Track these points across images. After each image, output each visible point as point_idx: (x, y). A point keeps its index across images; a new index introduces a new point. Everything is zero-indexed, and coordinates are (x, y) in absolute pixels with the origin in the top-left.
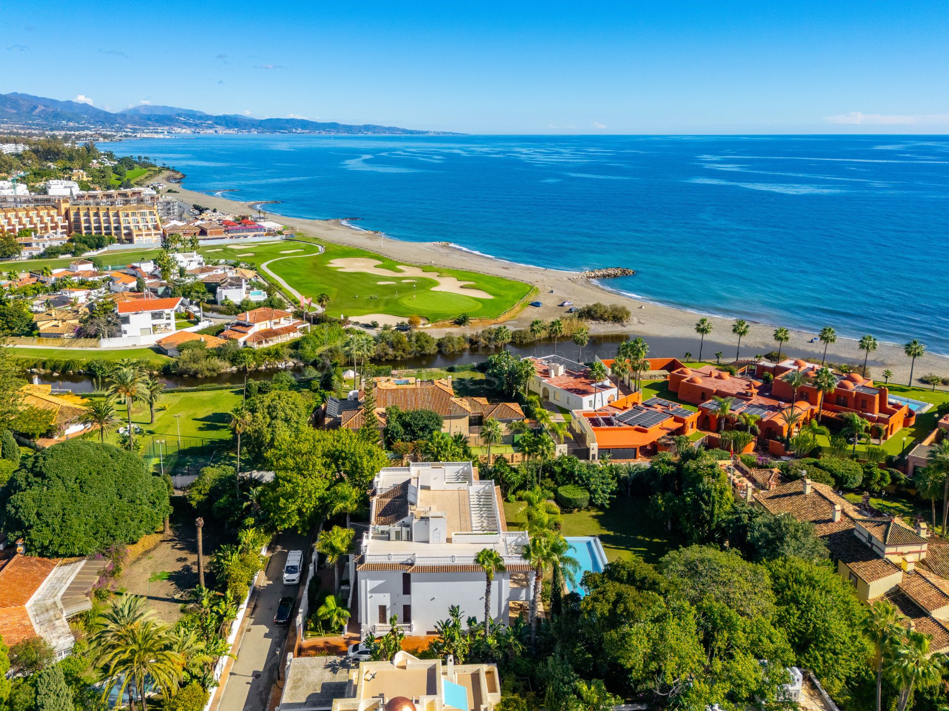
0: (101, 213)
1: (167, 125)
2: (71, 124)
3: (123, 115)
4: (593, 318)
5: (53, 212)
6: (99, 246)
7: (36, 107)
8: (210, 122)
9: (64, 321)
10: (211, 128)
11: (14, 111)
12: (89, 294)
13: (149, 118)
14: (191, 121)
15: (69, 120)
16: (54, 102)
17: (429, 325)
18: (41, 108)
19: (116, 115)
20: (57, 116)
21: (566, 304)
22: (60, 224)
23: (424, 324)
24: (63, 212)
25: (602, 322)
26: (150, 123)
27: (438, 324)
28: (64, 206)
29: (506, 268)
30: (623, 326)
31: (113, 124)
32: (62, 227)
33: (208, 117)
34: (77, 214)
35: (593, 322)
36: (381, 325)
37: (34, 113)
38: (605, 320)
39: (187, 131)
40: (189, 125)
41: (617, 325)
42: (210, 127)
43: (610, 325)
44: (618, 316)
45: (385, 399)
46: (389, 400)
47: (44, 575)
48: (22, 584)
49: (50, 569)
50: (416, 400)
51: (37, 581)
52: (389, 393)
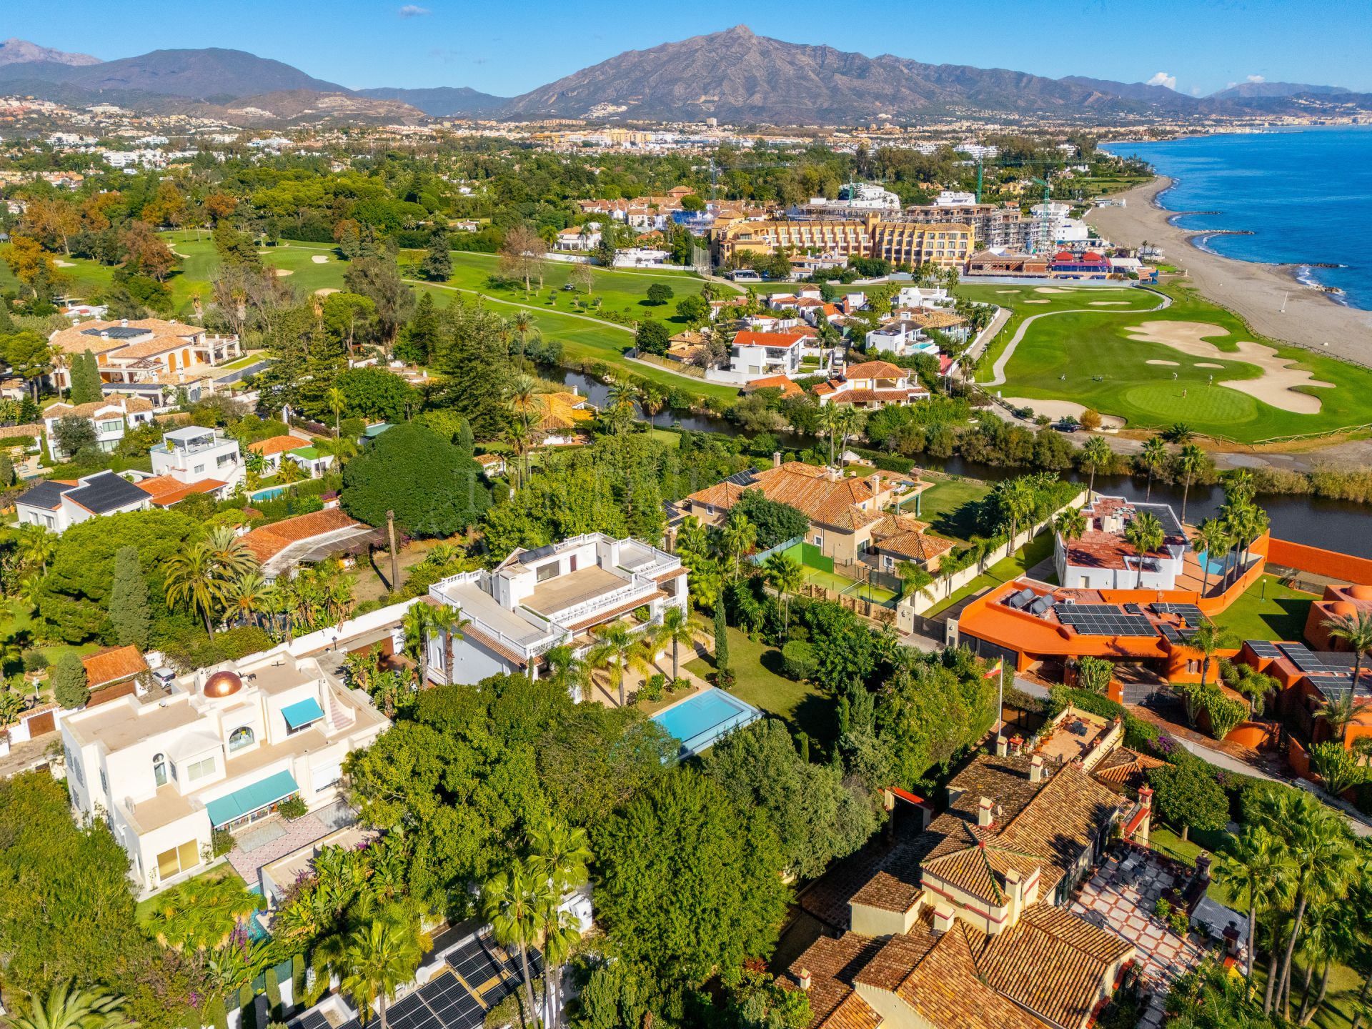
0: (915, 236)
1: (1274, 112)
2: (1131, 117)
3: (1210, 101)
5: (860, 229)
6: (879, 274)
7: (1090, 95)
8: (1350, 105)
9: (691, 344)
10: (1349, 114)
11: (1062, 102)
12: (776, 324)
13: (1248, 103)
14: (1317, 104)
15: (1131, 111)
16: (1118, 86)
17: (1115, 431)
18: (1097, 95)
19: (1200, 101)
20: (1115, 106)
22: (863, 244)
23: (1105, 428)
24: (870, 230)
26: (1247, 110)
27: (1131, 431)
28: (872, 221)
31: (1190, 114)
32: (865, 248)
33: (1349, 97)
34: (882, 234)
36: (1036, 415)
37: (1086, 104)
39: (1304, 122)
40: (1309, 110)
42: (1347, 113)
45: (779, 482)
46: (782, 485)
47: (333, 528)
48: (311, 528)
49: (343, 526)
50: (810, 494)
51: (323, 530)
52: (789, 477)
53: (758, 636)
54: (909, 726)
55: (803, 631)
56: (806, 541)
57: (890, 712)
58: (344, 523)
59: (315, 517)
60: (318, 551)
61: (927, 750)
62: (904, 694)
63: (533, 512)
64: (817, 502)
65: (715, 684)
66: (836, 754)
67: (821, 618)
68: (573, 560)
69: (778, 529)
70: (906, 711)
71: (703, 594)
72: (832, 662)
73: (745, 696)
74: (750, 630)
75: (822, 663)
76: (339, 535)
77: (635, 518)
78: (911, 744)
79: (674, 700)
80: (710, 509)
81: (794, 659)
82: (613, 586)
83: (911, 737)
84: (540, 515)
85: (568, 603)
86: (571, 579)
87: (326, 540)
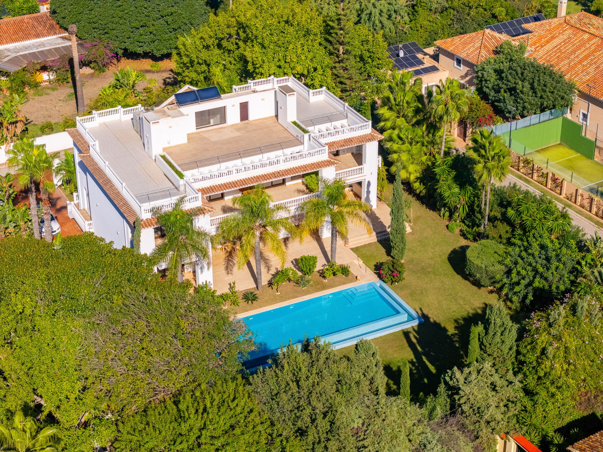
45: (553, 38)
46: (556, 42)
47: (38, 36)
48: (15, 33)
49: (49, 34)
50: (586, 57)
51: (27, 37)
52: (569, 32)
53: (457, 226)
54: (552, 368)
55: (503, 228)
56: (569, 116)
57: (533, 349)
58: (51, 30)
59: (22, 21)
60: (15, 61)
61: (573, 398)
62: (553, 331)
63: (225, 43)
64: (592, 70)
65: (380, 276)
66: (442, 388)
67: (525, 217)
68: (244, 107)
69: (529, 98)
70: (551, 351)
71: (404, 168)
72: (518, 273)
73: (412, 296)
74: (451, 217)
75: (509, 272)
76: (43, 44)
77: (346, 64)
78: (553, 390)
79: (324, 287)
80: (459, 62)
81: (477, 262)
82: (281, 145)
83: (553, 383)
84: (233, 47)
85: (219, 159)
86: (239, 129)
87: (26, 48)
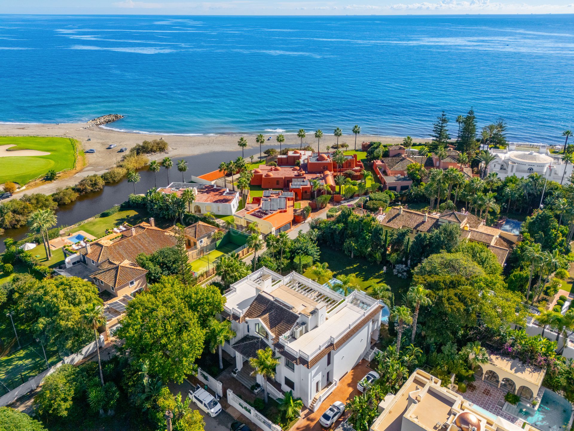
4: (148, 152)
17: (24, 188)
21: (112, 146)
23: (19, 188)
25: (153, 153)
27: (30, 184)
29: (23, 129)
30: (166, 153)
35: (148, 155)
38: (155, 152)
41: (162, 153)
43: (159, 154)
44: (161, 147)
